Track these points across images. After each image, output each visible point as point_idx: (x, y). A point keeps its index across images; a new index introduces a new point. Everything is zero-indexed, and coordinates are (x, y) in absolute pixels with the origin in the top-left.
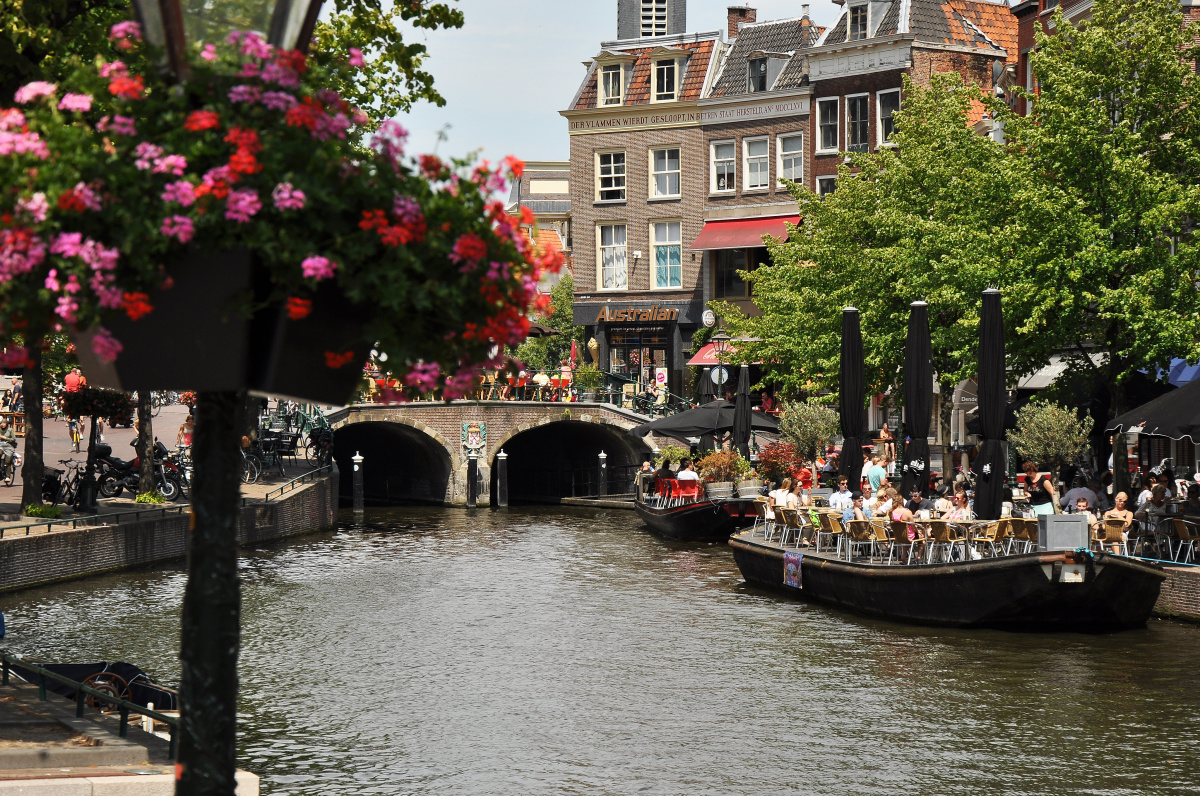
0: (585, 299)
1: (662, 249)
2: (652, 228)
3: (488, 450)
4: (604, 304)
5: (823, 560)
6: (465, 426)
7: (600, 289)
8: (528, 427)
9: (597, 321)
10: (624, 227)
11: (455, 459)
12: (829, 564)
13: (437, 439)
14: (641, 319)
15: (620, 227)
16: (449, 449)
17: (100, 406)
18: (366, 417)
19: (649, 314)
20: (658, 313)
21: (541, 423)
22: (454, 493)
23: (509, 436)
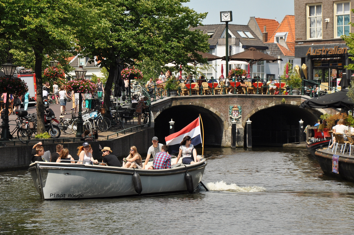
0: (301, 44)
1: (340, 17)
2: (335, 6)
3: (243, 119)
4: (310, 47)
5: (346, 158)
6: (231, 107)
7: (308, 38)
8: (263, 108)
9: (306, 55)
10: (321, 6)
11: (226, 124)
12: (348, 160)
13: (217, 114)
14: (329, 53)
15: (319, 7)
16: (223, 119)
17: (11, 88)
18: (180, 103)
19: (333, 51)
20: (338, 50)
21: (270, 106)
22: (226, 141)
23: (254, 112)
